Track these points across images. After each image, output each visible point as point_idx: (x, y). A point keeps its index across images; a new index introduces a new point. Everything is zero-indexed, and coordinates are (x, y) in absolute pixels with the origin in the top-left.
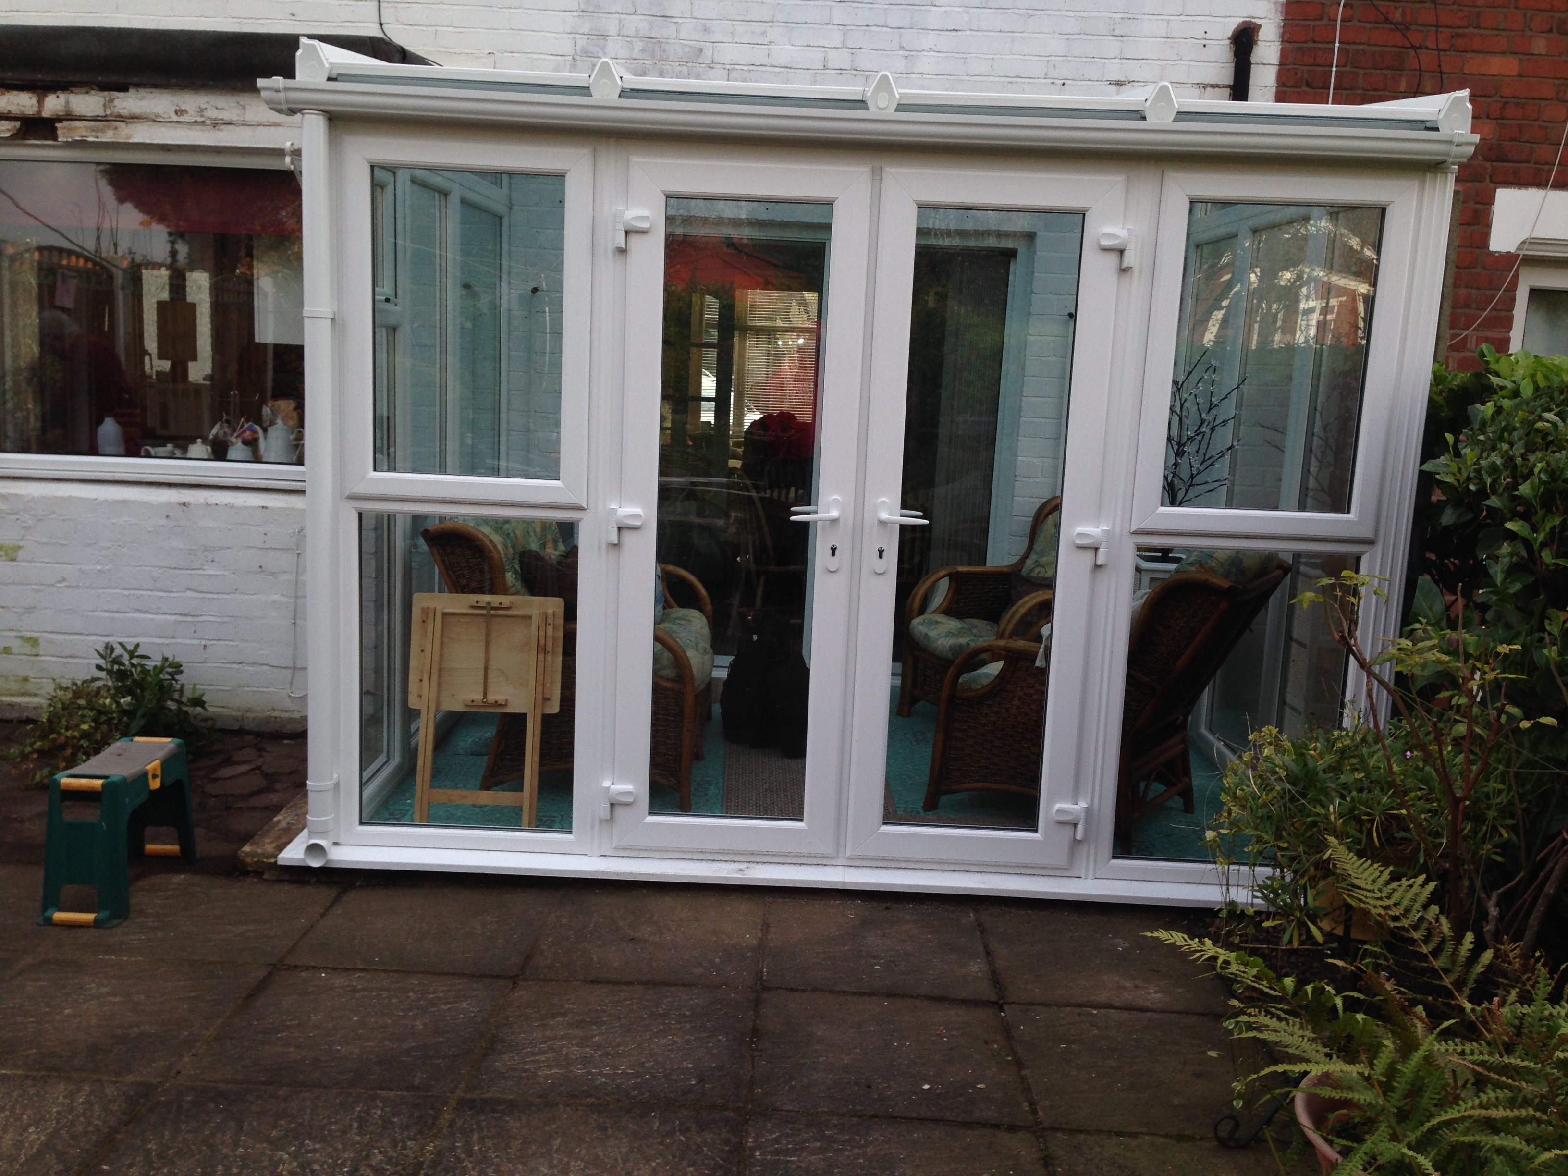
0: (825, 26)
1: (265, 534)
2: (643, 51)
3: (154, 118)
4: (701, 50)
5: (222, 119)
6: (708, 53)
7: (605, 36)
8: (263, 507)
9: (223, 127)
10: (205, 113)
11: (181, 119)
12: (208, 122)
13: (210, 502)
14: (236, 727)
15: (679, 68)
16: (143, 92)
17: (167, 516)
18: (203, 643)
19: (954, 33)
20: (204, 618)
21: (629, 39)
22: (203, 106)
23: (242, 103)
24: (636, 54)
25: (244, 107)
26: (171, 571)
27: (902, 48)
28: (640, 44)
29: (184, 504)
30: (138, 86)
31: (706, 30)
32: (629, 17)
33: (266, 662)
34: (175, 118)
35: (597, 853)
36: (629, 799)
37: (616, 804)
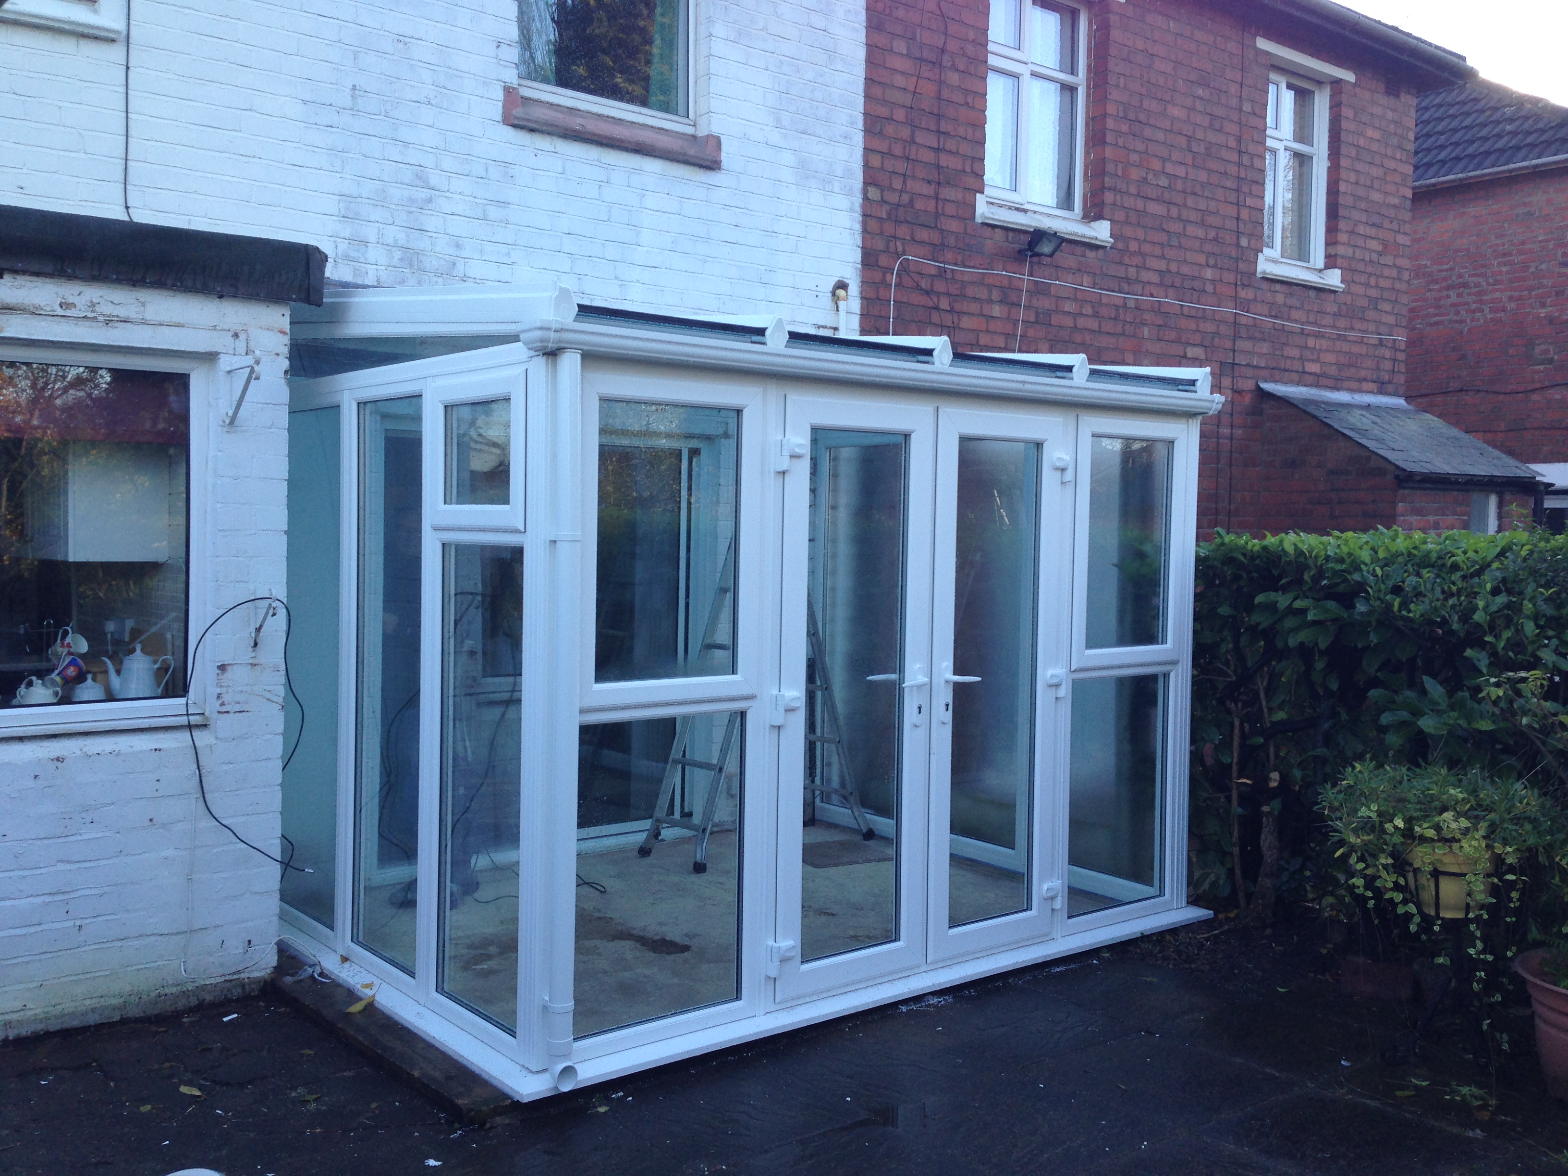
0: (557, 253)
1: (158, 781)
2: (401, 260)
3: (34, 310)
4: (454, 264)
5: (117, 316)
6: (460, 266)
7: (366, 243)
8: (156, 750)
9: (118, 324)
10: (98, 309)
11: (68, 313)
12: (101, 318)
13: (90, 753)
14: (117, 1018)
15: (435, 279)
16: (21, 280)
17: (36, 777)
18: (78, 923)
19: (653, 269)
20: (79, 893)
21: (389, 248)
22: (95, 300)
23: (142, 300)
24: (395, 261)
25: (143, 304)
26: (39, 843)
27: (616, 278)
28: (399, 253)
29: (58, 759)
30: (15, 272)
31: (458, 246)
32: (388, 227)
33: (156, 931)
34: (60, 312)
35: (763, 1013)
36: (793, 954)
37: (784, 960)
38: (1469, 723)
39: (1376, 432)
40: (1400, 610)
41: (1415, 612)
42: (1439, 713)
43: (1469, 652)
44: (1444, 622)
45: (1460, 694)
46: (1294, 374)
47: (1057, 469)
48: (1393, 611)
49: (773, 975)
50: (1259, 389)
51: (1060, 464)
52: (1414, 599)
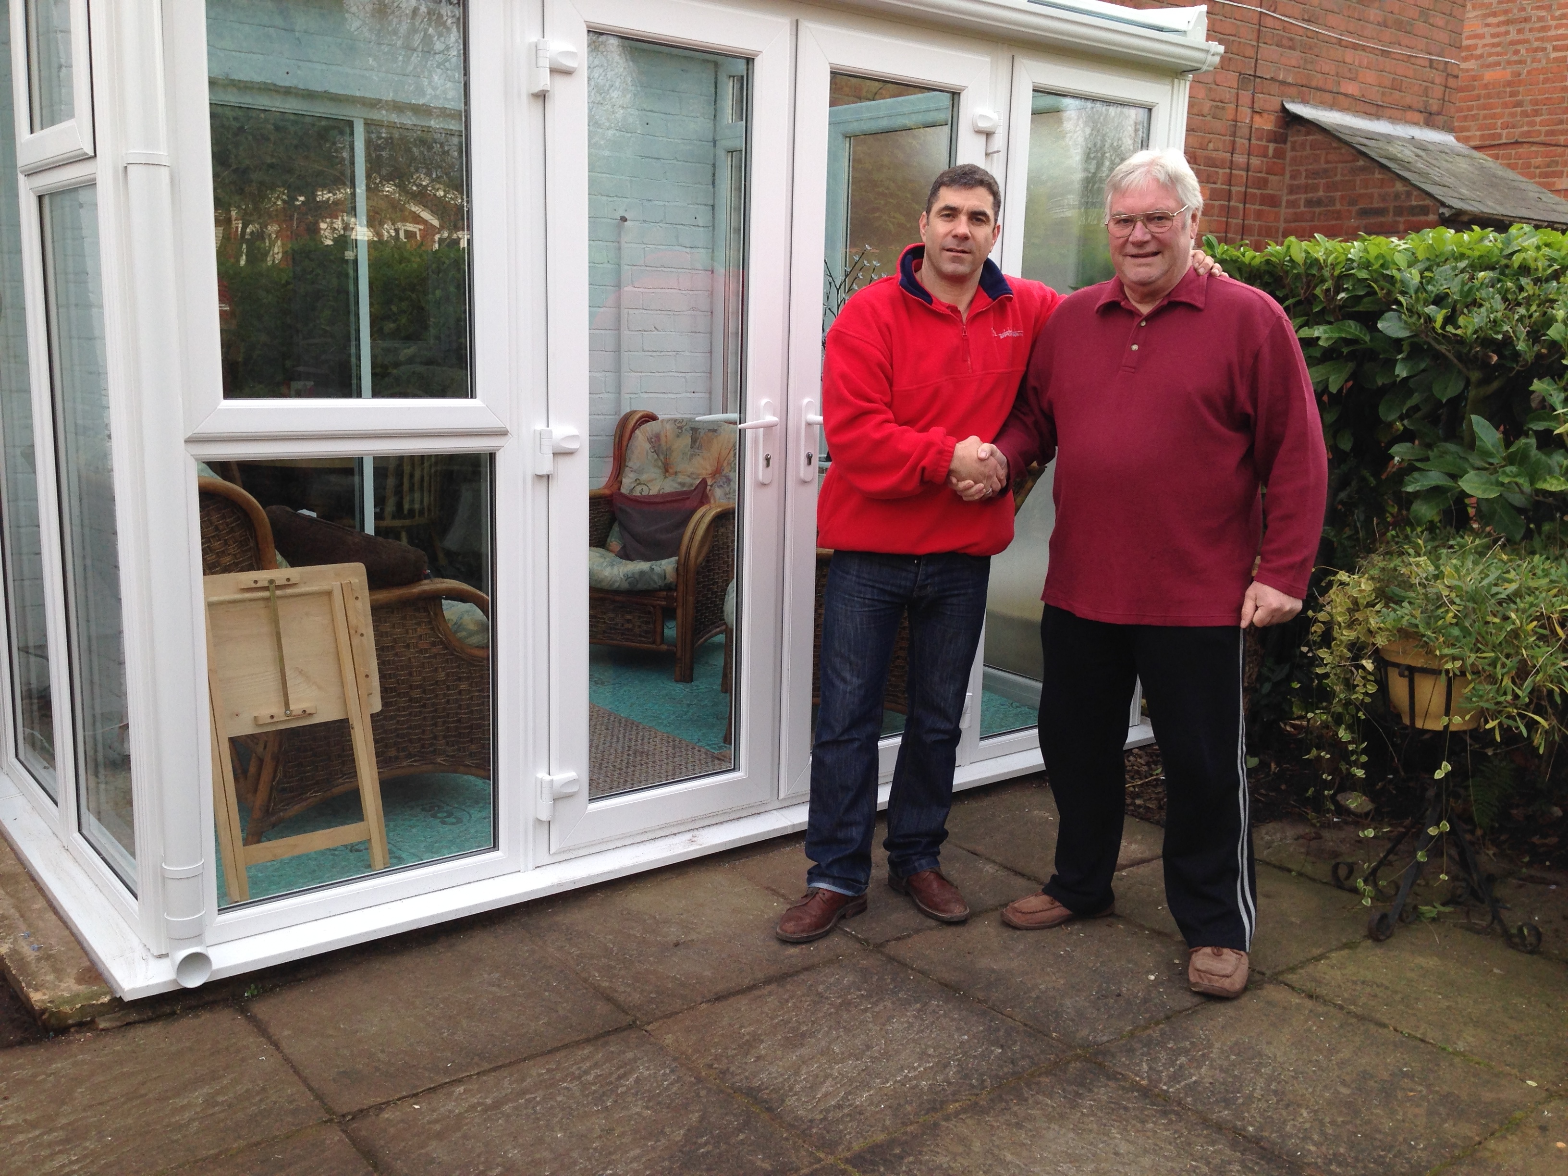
35: (531, 866)
36: (574, 789)
37: (559, 798)
38: (1532, 483)
39: (1419, 165)
40: (1443, 327)
41: (1466, 327)
42: (1492, 469)
43: (1537, 385)
44: (1508, 341)
45: (1523, 441)
46: (1328, 94)
47: (979, 132)
48: (1434, 328)
49: (544, 817)
50: (1284, 110)
51: (983, 125)
52: (1465, 311)
